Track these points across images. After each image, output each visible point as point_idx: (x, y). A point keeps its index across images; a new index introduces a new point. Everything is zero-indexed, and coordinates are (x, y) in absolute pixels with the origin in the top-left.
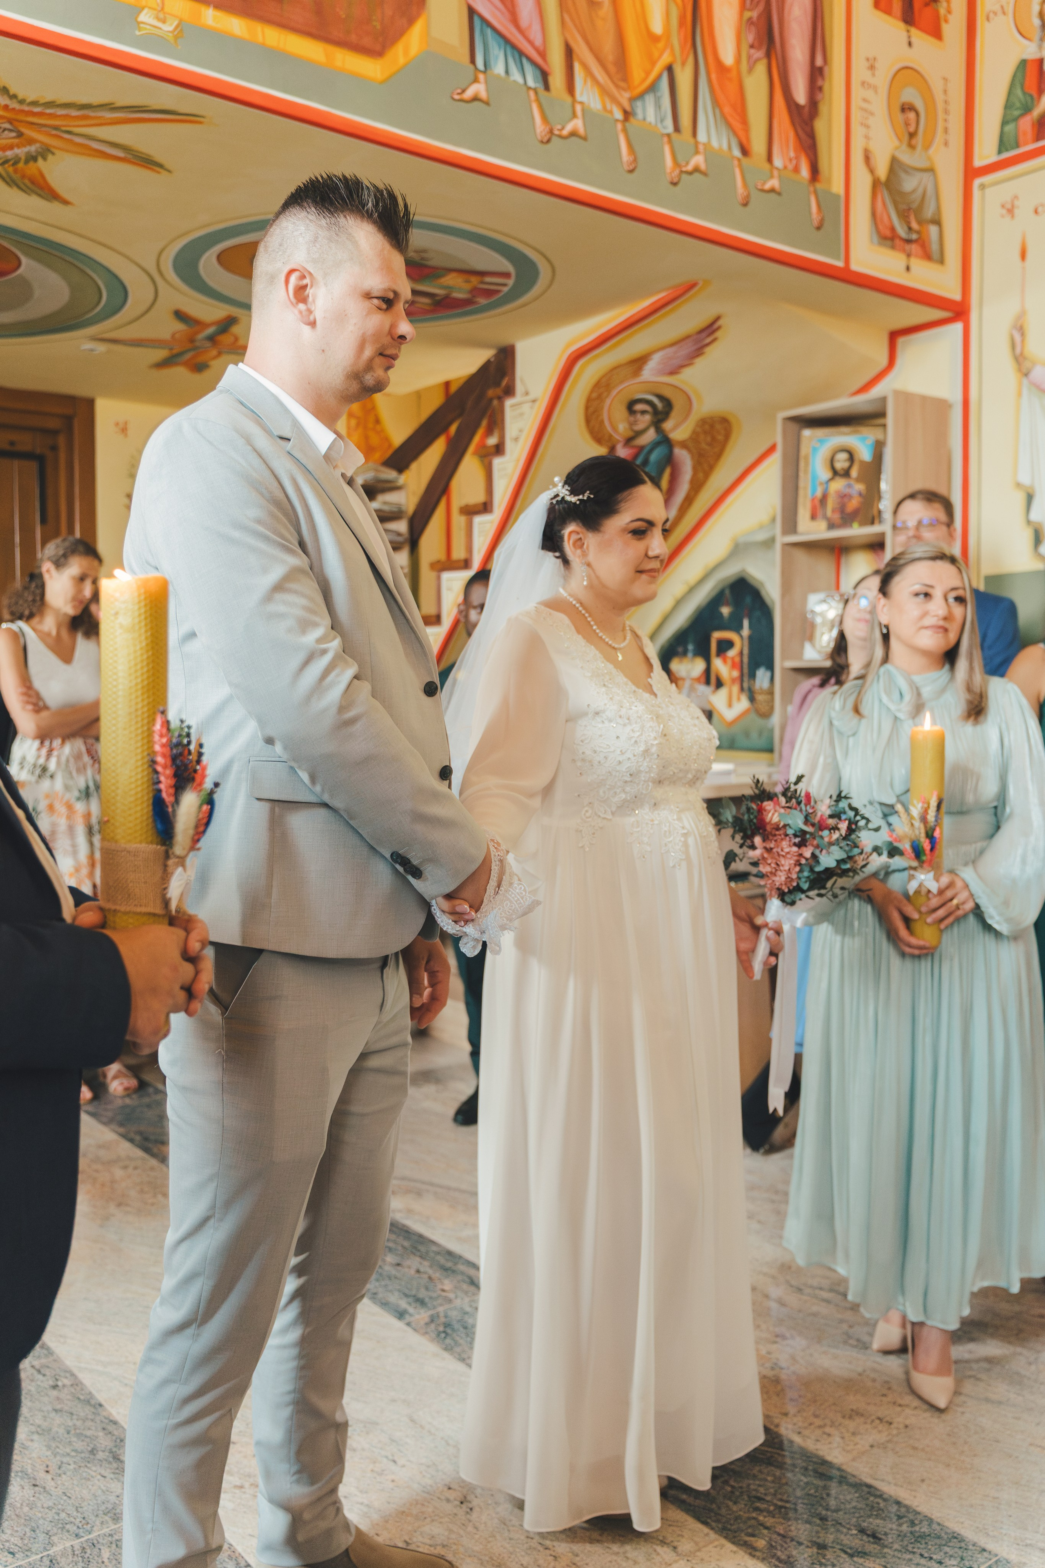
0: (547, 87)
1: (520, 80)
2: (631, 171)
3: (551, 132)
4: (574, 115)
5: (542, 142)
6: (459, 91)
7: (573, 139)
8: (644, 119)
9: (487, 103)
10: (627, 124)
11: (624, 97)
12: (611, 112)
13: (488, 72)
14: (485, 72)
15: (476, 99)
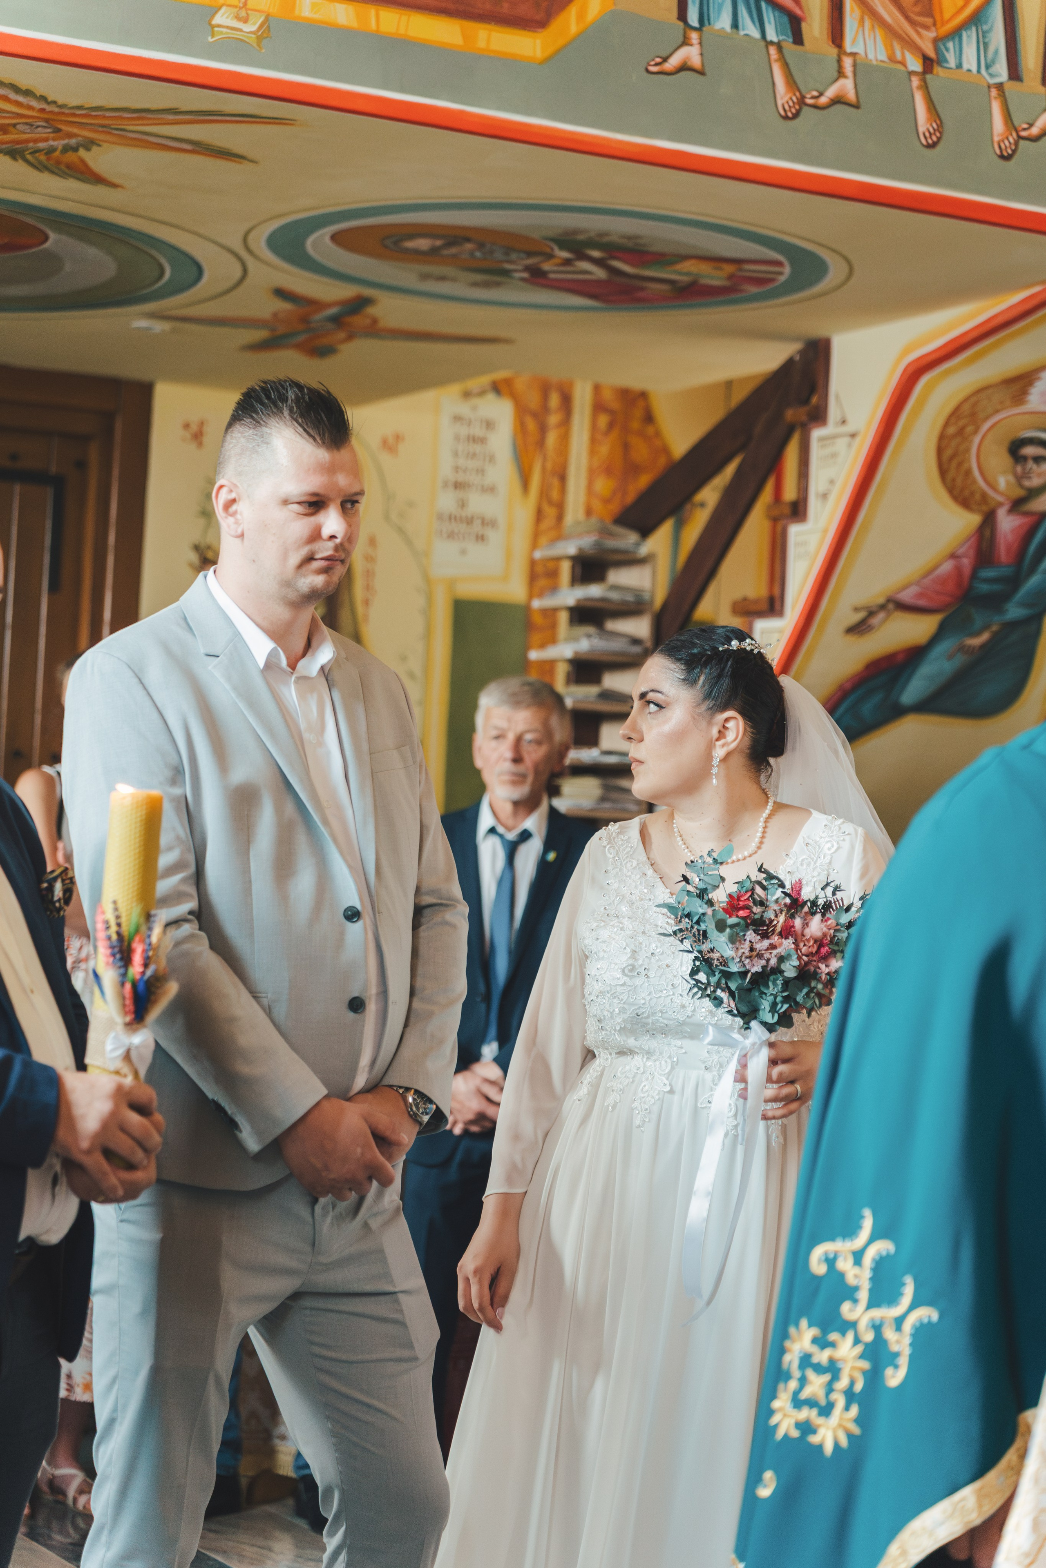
0: (798, 39)
1: (756, 34)
2: (933, 145)
3: (802, 101)
4: (841, 73)
5: (786, 118)
6: (658, 60)
7: (838, 107)
8: (959, 66)
9: (701, 73)
10: (928, 77)
11: (925, 41)
12: (903, 64)
13: (705, 29)
14: (699, 30)
15: (684, 67)
